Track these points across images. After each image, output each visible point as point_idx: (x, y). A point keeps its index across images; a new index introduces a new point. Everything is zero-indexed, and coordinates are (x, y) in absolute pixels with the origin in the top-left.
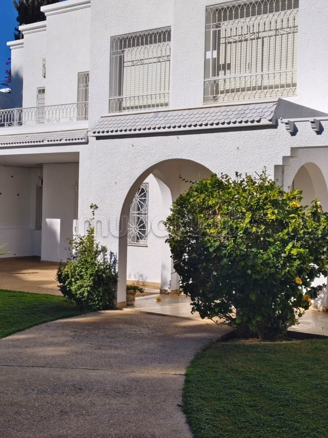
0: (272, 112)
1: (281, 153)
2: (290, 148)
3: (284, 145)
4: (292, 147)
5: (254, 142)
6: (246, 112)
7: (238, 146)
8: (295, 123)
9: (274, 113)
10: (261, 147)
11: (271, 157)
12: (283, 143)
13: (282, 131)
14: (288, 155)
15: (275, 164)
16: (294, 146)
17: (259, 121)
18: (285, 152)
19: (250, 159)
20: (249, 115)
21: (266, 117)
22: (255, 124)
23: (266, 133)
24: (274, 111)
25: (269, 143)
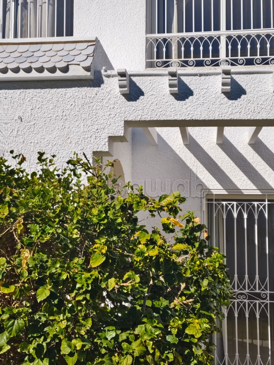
0: (88, 56)
1: (106, 130)
2: (123, 122)
3: (111, 116)
4: (126, 119)
5: (51, 108)
6: (36, 54)
7: (21, 115)
8: (132, 77)
9: (92, 58)
10: (65, 118)
11: (86, 136)
12: (109, 113)
13: (108, 90)
14: (119, 135)
15: (95, 150)
16: (130, 119)
17: (65, 70)
18: (114, 128)
19: (44, 139)
20: (41, 60)
21: (78, 63)
22: (59, 74)
23: (76, 94)
24: (92, 55)
25: (81, 112)
